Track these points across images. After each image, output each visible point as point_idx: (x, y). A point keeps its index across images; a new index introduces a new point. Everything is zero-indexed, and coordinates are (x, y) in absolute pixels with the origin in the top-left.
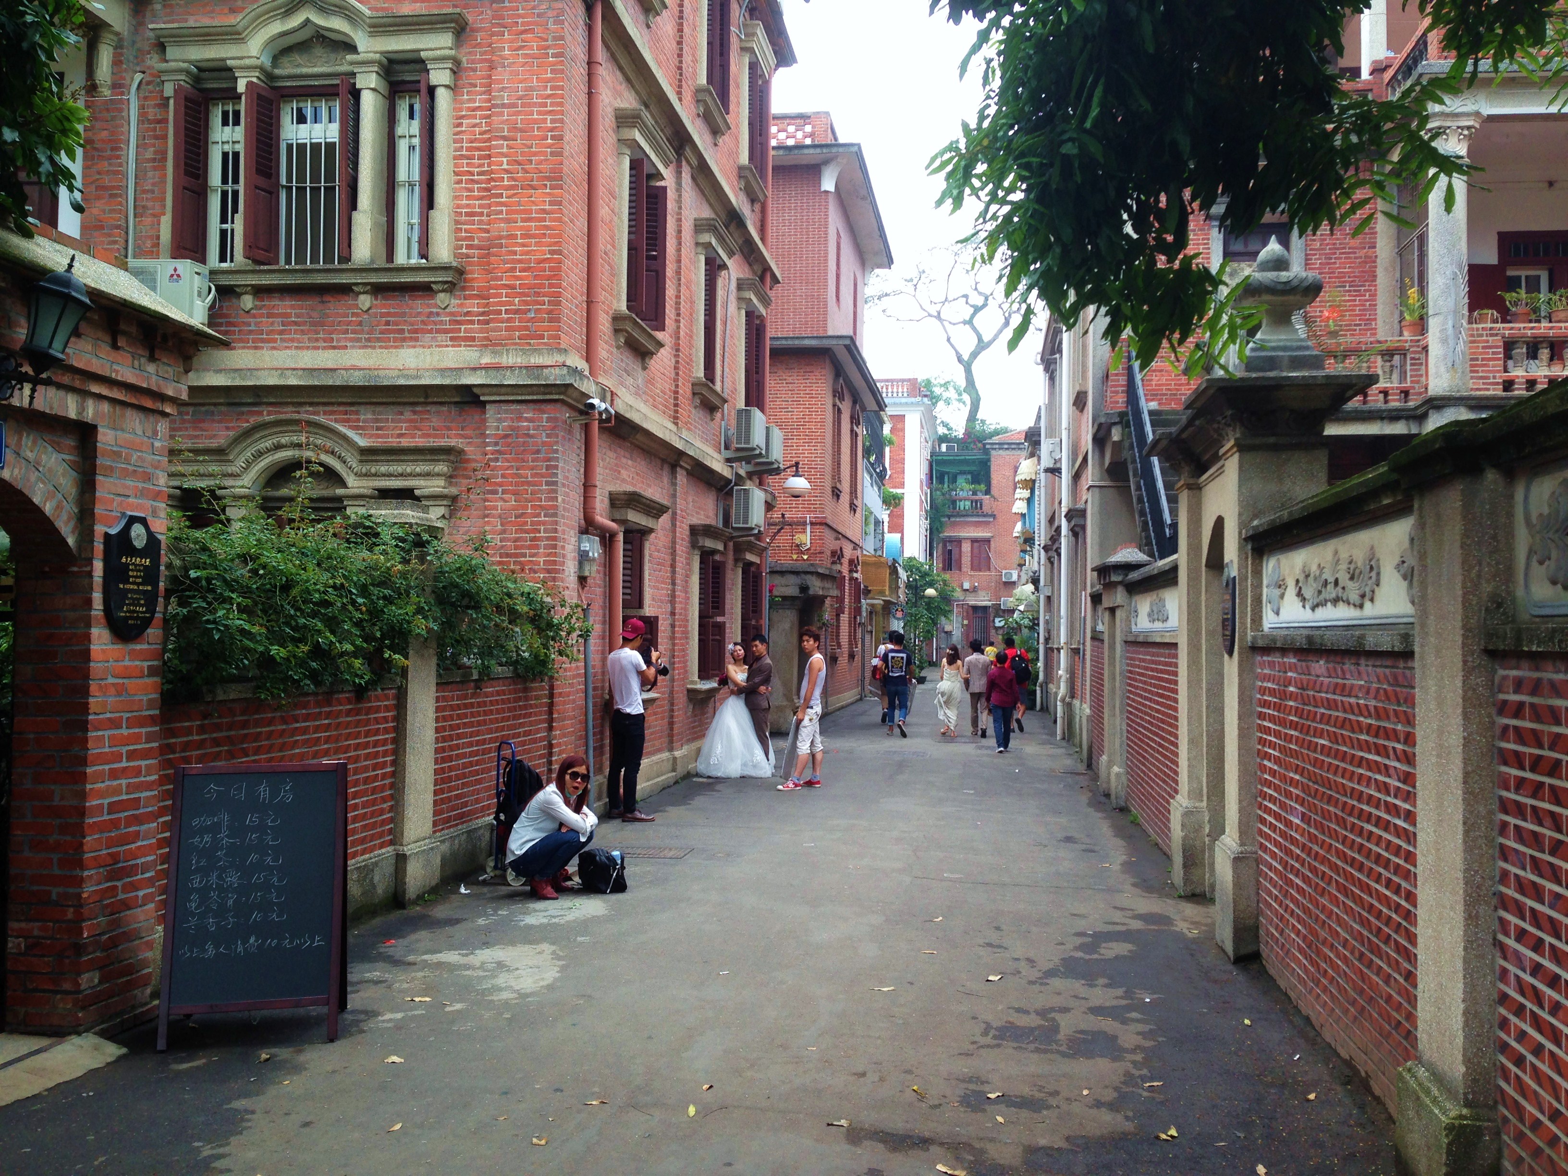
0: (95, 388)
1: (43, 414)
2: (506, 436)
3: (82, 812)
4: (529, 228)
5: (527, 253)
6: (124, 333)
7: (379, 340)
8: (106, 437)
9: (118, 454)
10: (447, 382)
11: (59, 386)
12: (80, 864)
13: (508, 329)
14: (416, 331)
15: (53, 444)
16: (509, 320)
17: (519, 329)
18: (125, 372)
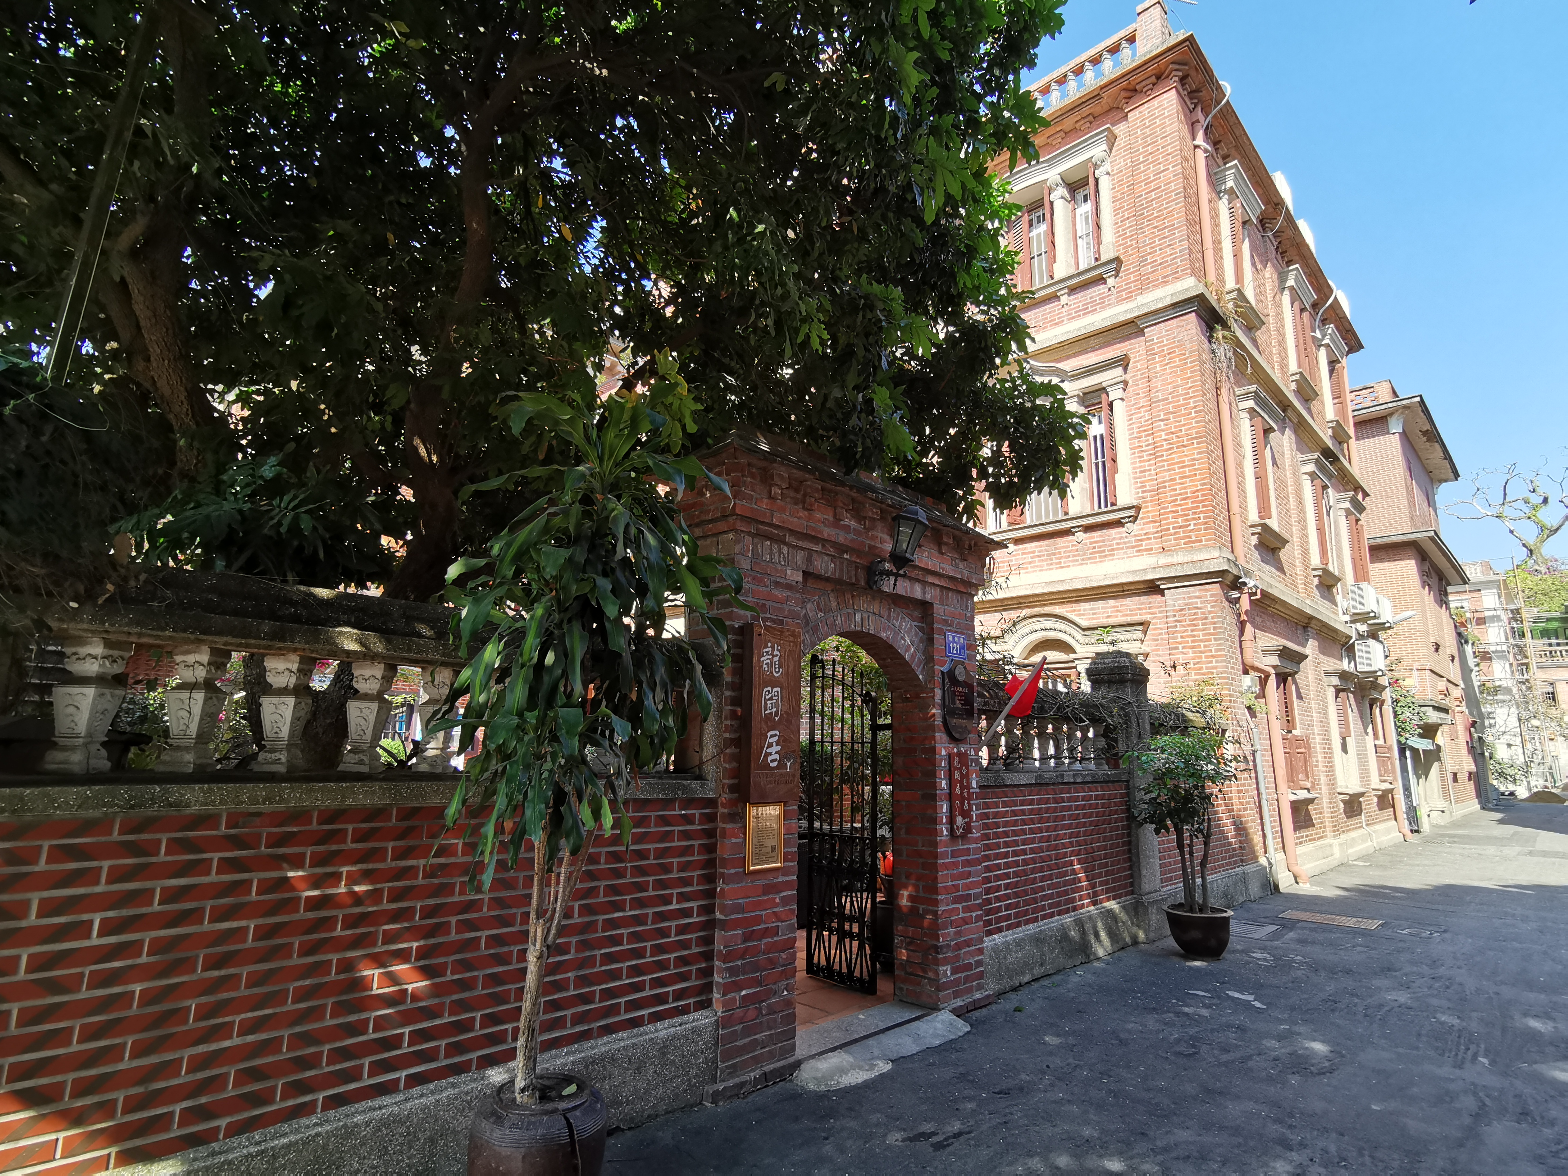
0: (930, 579)
1: (902, 596)
2: (1181, 610)
3: (935, 856)
4: (1184, 472)
5: (1185, 488)
6: (946, 544)
7: (1090, 559)
8: (939, 610)
9: (946, 621)
10: (1137, 579)
11: (911, 579)
12: (935, 890)
13: (1175, 539)
14: (1113, 550)
15: (908, 615)
16: (1175, 533)
17: (1184, 538)
18: (948, 569)
